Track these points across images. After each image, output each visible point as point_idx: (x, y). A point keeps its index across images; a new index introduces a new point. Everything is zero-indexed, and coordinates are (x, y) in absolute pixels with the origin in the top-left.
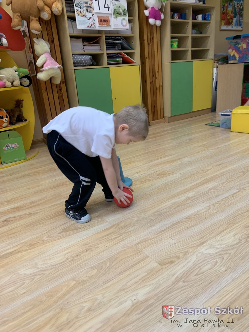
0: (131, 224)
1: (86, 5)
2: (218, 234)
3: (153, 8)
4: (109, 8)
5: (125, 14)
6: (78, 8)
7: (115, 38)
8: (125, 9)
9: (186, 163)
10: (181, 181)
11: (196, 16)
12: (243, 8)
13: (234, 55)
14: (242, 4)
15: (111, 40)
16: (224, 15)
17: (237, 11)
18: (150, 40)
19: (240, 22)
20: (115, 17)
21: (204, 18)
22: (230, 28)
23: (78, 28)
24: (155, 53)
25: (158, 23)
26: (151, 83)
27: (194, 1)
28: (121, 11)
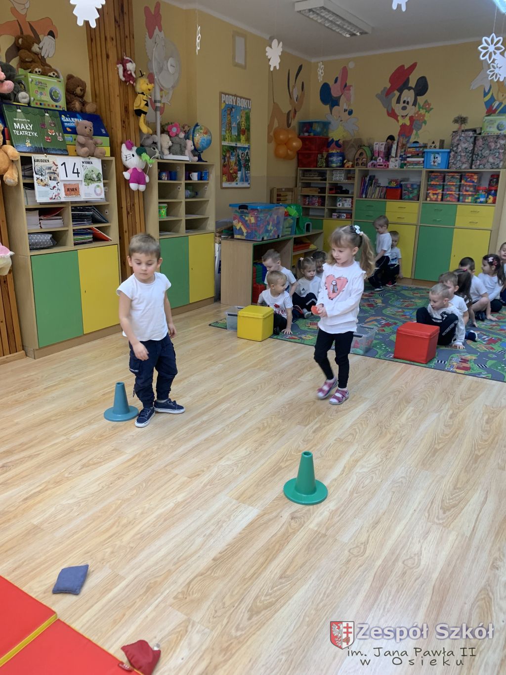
0: (152, 452)
1: (49, 171)
2: (233, 450)
3: (135, 169)
4: (79, 173)
5: (100, 180)
6: (38, 176)
7: (84, 209)
8: (99, 173)
9: (194, 383)
11: (190, 173)
12: (249, 158)
13: (240, 228)
14: (247, 153)
15: (79, 211)
16: (226, 168)
17: (242, 162)
18: (129, 206)
19: (246, 176)
20: (86, 184)
21: (199, 178)
22: (233, 184)
23: (38, 202)
24: (137, 224)
25: (142, 188)
27: (187, 158)
28: (94, 176)
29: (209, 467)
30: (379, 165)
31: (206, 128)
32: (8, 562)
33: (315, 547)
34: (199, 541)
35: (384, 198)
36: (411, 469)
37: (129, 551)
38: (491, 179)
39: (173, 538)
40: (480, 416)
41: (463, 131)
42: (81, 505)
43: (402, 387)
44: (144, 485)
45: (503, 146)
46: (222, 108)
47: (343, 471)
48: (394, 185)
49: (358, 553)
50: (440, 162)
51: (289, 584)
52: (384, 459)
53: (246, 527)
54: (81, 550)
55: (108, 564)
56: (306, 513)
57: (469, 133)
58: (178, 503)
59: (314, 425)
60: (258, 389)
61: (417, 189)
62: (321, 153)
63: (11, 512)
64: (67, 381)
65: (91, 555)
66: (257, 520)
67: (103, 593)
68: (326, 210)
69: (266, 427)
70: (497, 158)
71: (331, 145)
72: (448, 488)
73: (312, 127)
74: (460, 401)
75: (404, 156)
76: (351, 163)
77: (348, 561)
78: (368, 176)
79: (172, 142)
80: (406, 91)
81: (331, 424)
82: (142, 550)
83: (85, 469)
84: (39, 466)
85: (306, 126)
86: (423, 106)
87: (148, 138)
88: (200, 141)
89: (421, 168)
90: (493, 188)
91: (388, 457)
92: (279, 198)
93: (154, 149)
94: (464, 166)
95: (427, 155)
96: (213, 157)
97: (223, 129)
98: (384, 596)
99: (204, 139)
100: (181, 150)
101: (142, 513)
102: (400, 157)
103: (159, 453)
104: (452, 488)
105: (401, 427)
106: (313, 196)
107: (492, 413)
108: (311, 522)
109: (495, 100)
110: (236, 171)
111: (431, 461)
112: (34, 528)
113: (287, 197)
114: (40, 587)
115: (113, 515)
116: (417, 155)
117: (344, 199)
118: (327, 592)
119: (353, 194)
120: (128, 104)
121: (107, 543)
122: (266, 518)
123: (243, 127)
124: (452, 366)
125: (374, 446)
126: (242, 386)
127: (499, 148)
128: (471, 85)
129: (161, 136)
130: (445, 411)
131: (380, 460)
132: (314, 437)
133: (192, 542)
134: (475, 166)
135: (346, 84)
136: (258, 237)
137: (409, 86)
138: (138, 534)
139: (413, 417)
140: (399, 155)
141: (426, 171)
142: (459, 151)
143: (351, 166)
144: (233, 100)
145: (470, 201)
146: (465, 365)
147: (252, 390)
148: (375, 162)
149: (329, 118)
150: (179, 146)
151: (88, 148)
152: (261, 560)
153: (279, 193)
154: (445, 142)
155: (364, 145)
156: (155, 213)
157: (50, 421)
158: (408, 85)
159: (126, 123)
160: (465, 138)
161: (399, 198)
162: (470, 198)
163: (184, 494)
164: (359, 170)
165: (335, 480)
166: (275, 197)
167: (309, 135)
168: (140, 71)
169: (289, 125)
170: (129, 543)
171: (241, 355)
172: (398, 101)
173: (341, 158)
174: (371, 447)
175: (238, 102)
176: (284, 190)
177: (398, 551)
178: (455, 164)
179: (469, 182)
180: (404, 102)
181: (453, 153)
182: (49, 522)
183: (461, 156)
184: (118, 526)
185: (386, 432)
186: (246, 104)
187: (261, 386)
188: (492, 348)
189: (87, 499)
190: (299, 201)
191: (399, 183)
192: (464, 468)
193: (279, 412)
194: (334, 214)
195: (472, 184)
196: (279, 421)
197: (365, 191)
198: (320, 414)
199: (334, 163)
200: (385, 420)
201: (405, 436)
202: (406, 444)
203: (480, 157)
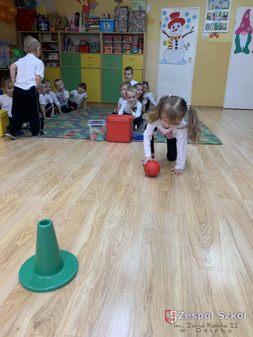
30: (73, 30)
35: (78, 52)
36: (154, 213)
38: (139, 40)
41: (121, 7)
43: (118, 154)
45: (144, 18)
47: (92, 232)
48: (83, 43)
50: (109, 28)
57: (124, 8)
61: (98, 46)
62: (33, 22)
70: (142, 25)
71: (39, 17)
73: (23, 2)
75: (87, 25)
76: (54, 29)
78: (67, 38)
81: (69, 188)
89: (99, 32)
90: (141, 45)
91: (130, 207)
94: (124, 30)
95: (101, 24)
102: (85, 26)
116: (95, 24)
117: (53, 53)
119: (58, 50)
127: (142, 19)
131: (124, 212)
134: (130, 30)
140: (84, 24)
141: (102, 34)
142: (120, 20)
143: (54, 30)
145: (129, 53)
148: (70, 28)
154: (111, 15)
155: (61, 17)
160: (123, 12)
161: (87, 51)
162: (129, 51)
164: (60, 33)
165: (85, 245)
167: (22, 8)
173: (47, 24)
174: (111, 201)
178: (118, 29)
179: (127, 41)
181: (116, 22)
183: (121, 23)
185: (120, 186)
191: (86, 42)
192: (195, 202)
193: (15, 187)
194: (47, 64)
195: (129, 42)
196: (15, 196)
197: (66, 48)
198: (59, 182)
199: (42, 28)
200: (115, 177)
201: (136, 186)
202: (140, 193)
203: (132, 25)
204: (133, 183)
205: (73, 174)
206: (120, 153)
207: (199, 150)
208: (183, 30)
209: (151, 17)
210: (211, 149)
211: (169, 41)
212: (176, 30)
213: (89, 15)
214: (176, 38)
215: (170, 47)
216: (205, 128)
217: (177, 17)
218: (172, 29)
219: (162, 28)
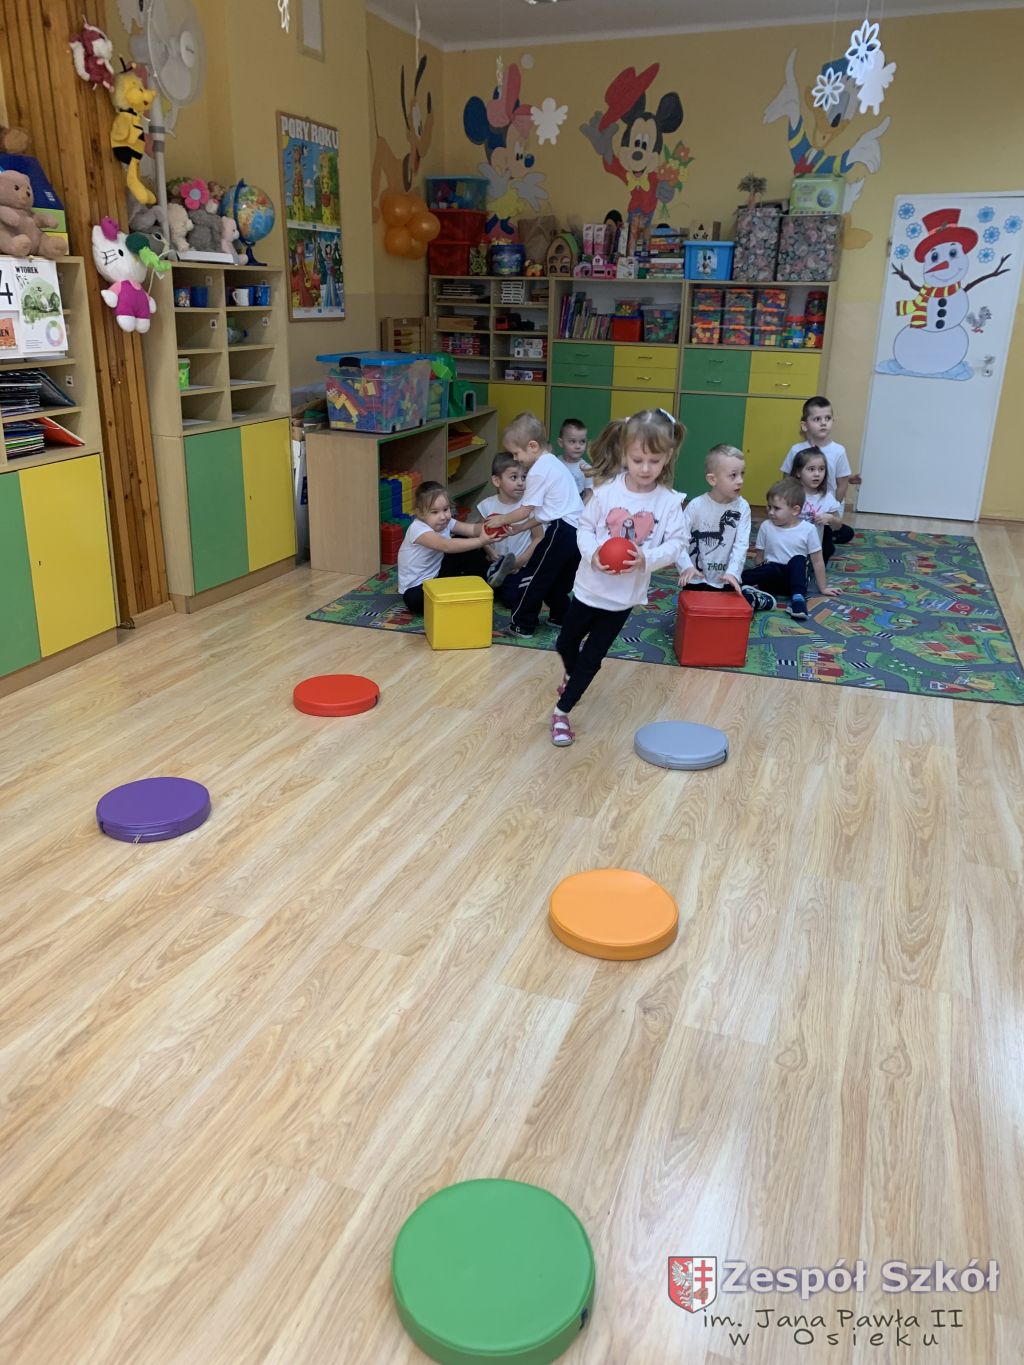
0: (303, 909)
2: (470, 885)
3: (126, 284)
4: (11, 294)
5: (56, 310)
7: (23, 375)
8: (54, 294)
9: (330, 749)
10: (345, 795)
12: (340, 255)
13: (344, 406)
14: (336, 245)
15: (13, 382)
16: (297, 277)
17: (329, 264)
18: (114, 369)
19: (337, 296)
20: (28, 319)
21: (252, 300)
22: (313, 313)
24: (132, 406)
25: (143, 325)
26: (126, 497)
27: (227, 257)
28: (44, 301)
29: (436, 927)
30: (596, 272)
31: (261, 192)
32: (85, 1204)
33: (711, 1065)
34: (482, 1086)
35: (607, 339)
36: (819, 881)
37: (347, 1132)
38: (811, 300)
39: (426, 1091)
40: (897, 764)
41: (758, 206)
42: (197, 1048)
43: (736, 718)
44: (317, 984)
45: (833, 237)
46: (285, 146)
47: (700, 900)
48: (626, 311)
49: (794, 1061)
50: (715, 267)
51: (694, 1146)
52: (765, 867)
53: (563, 1044)
54: (241, 1147)
55: (313, 1171)
56: (666, 997)
57: (770, 209)
58: (405, 1014)
59: (607, 812)
60: (467, 749)
61: (674, 321)
62: (476, 245)
63: (39, 1087)
64: (41, 768)
65: (267, 1157)
66: (578, 1025)
67: (331, 1233)
68: (493, 365)
69: (517, 826)
70: (823, 259)
71: (493, 225)
72: (898, 910)
73: (454, 191)
74: (851, 737)
75: (643, 254)
76: (539, 267)
77: (784, 1082)
78: (573, 295)
79: (193, 223)
80: (639, 122)
81: (638, 806)
82: (374, 1126)
83: (167, 967)
84: (60, 973)
85: (442, 190)
86: (674, 154)
87: (142, 213)
88: (250, 222)
89: (680, 278)
90: (816, 319)
91: (770, 863)
92: (398, 338)
93: (159, 238)
94: (762, 276)
95: (690, 253)
96: (273, 254)
97: (288, 194)
98: (874, 1139)
99: (260, 217)
100: (213, 240)
101: (339, 1046)
102: (635, 255)
103: (320, 911)
104: (905, 909)
105: (768, 800)
106: (462, 334)
107: (916, 756)
108: (684, 1013)
109: (809, 147)
110: (317, 284)
111: (850, 861)
112: (110, 1117)
113: (411, 337)
114: (182, 1246)
115: (280, 1058)
116: (670, 253)
117: (526, 340)
118: (772, 1149)
119: (547, 331)
120: (98, 135)
121: (291, 1123)
122: (595, 1018)
123: (325, 190)
124: (809, 670)
125: (735, 843)
126: (432, 744)
127: (824, 242)
128: (764, 115)
129: (169, 209)
130: (832, 761)
131: (758, 871)
132: (618, 841)
133: (469, 1094)
134: (783, 275)
135: (518, 101)
136: (384, 423)
137: (647, 110)
138: (350, 1092)
139: (780, 777)
140: (632, 252)
141: (691, 285)
142: (752, 245)
143: (539, 273)
144: (303, 130)
145: (773, 343)
146: (830, 665)
147: (457, 753)
148: (588, 265)
149: (487, 172)
150: (209, 230)
151: (26, 234)
152: (622, 1107)
153: (398, 329)
154: (725, 228)
155: (563, 231)
156: (171, 379)
157: (40, 865)
158: (644, 109)
159: (97, 177)
160: (762, 219)
161: (638, 334)
162: (773, 337)
163: (408, 994)
164: (556, 282)
166: (391, 338)
167: (449, 207)
168: (121, 59)
169: (408, 185)
170: (339, 1116)
171: (403, 678)
172: (625, 142)
173: (518, 256)
174: (730, 845)
175: (313, 134)
176: (405, 322)
177: (863, 1049)
178: (743, 271)
179: (770, 306)
180: (637, 143)
181: (739, 250)
182: (139, 1096)
183: (756, 255)
184: (299, 1082)
185: (746, 813)
186: (328, 138)
187: (471, 742)
188: (864, 629)
189: (206, 1033)
190: (435, 346)
191: (637, 308)
192: (910, 867)
193: (529, 793)
194: (507, 371)
195: (775, 310)
196: (537, 813)
197: (568, 325)
198: (611, 789)
199: (504, 267)
200: (733, 788)
201: (782, 816)
202: (791, 832)
203: (792, 259)
204: (775, 807)
205: (637, 770)
206: (738, 716)
207: (960, 721)
208: (970, 265)
209: (856, 223)
210: (994, 720)
211: (914, 302)
212: (945, 265)
213: (649, 222)
214: (940, 292)
215: (919, 322)
216: (1002, 634)
217: (948, 226)
218: (929, 263)
219: (894, 260)
